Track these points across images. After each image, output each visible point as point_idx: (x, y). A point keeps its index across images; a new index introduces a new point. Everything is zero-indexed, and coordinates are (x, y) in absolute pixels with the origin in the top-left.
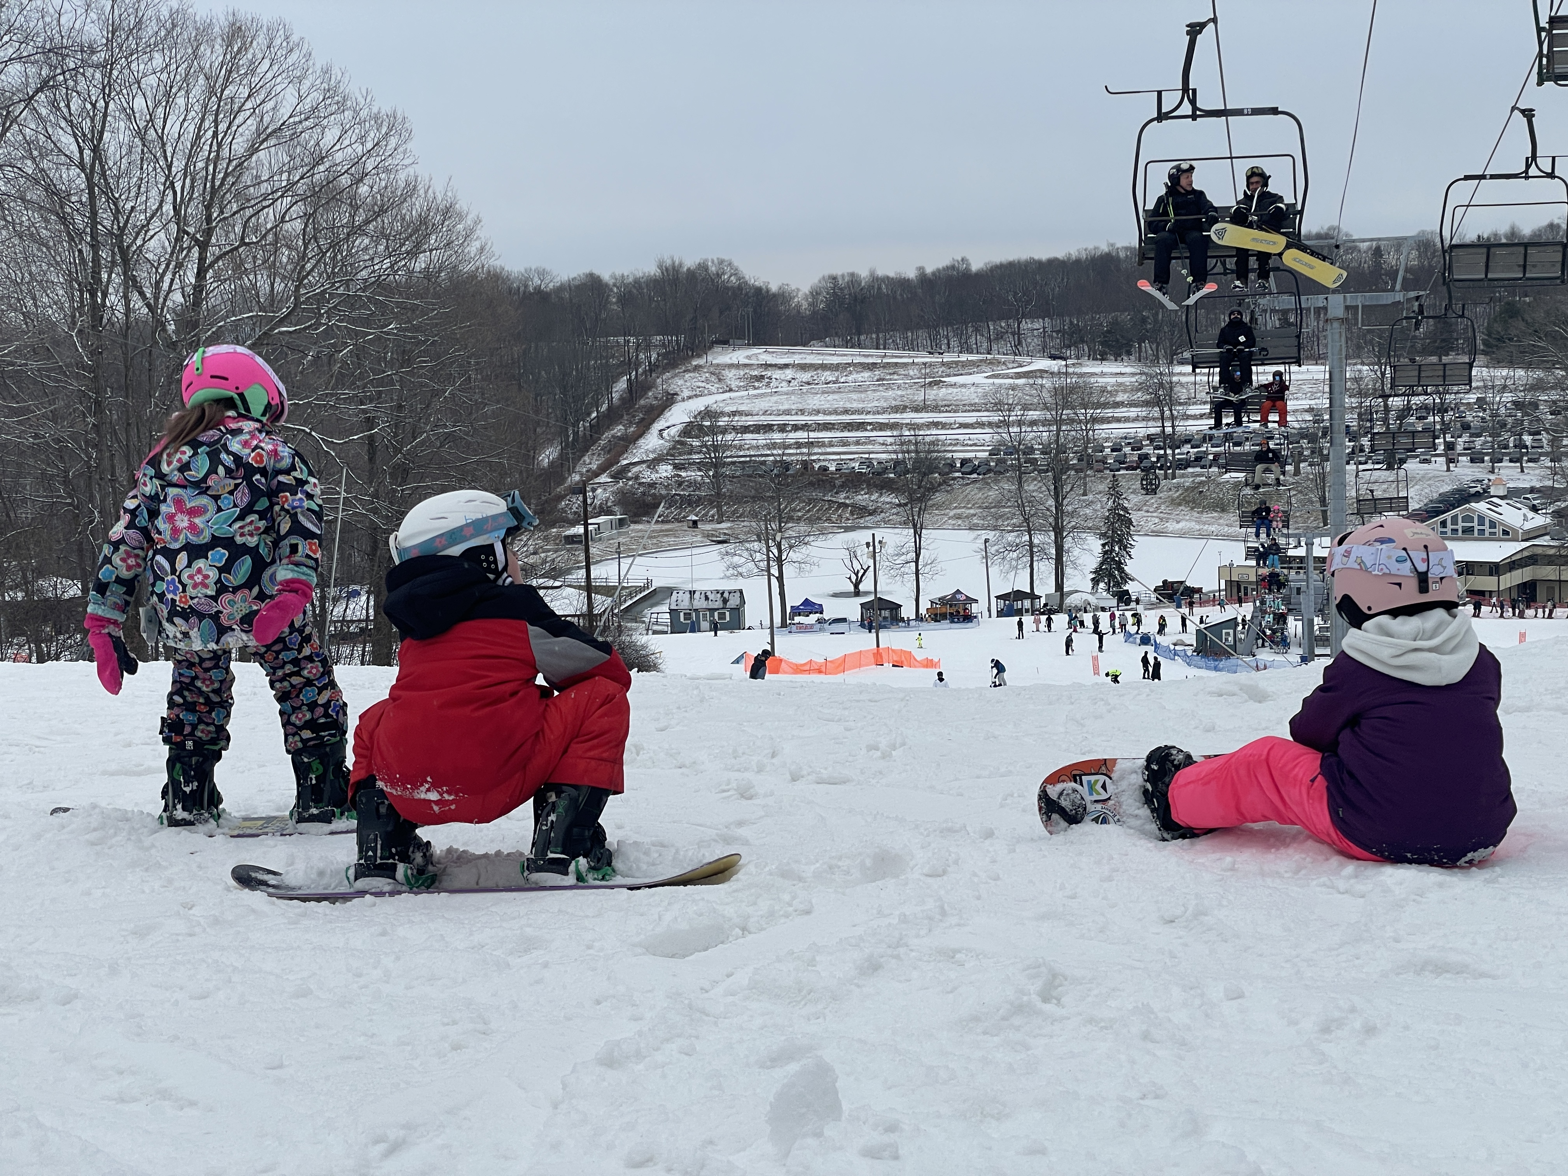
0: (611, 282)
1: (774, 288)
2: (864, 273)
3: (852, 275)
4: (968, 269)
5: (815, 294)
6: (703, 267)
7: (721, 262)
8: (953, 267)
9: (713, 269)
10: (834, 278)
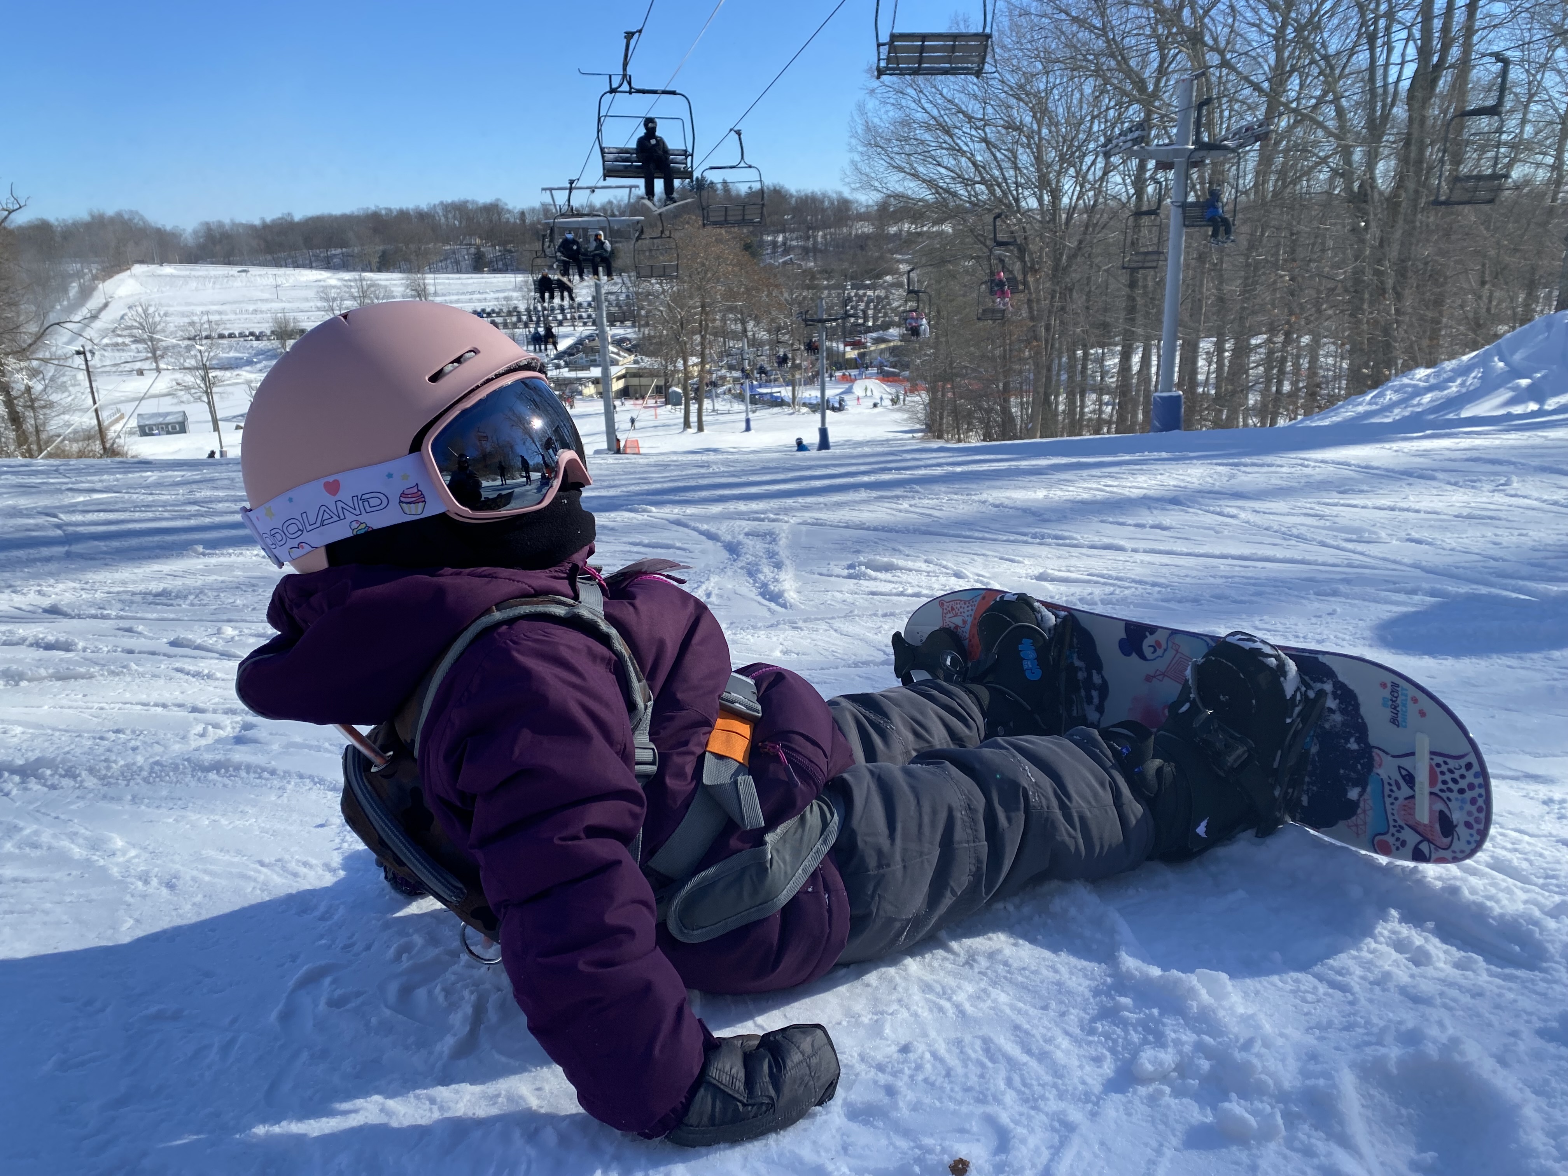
0: (56, 223)
1: (169, 227)
2: (227, 221)
3: (219, 222)
4: (292, 219)
5: (195, 232)
6: (119, 215)
7: (131, 212)
8: (282, 218)
9: (126, 217)
10: (207, 224)
